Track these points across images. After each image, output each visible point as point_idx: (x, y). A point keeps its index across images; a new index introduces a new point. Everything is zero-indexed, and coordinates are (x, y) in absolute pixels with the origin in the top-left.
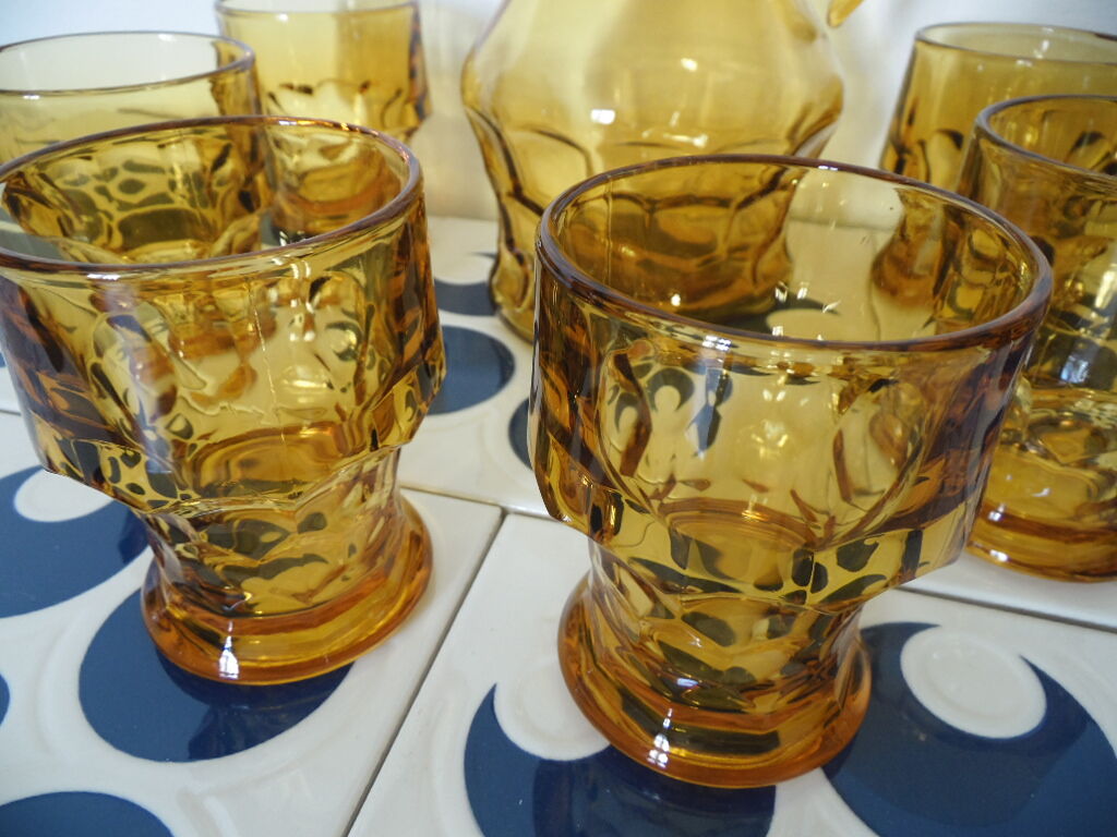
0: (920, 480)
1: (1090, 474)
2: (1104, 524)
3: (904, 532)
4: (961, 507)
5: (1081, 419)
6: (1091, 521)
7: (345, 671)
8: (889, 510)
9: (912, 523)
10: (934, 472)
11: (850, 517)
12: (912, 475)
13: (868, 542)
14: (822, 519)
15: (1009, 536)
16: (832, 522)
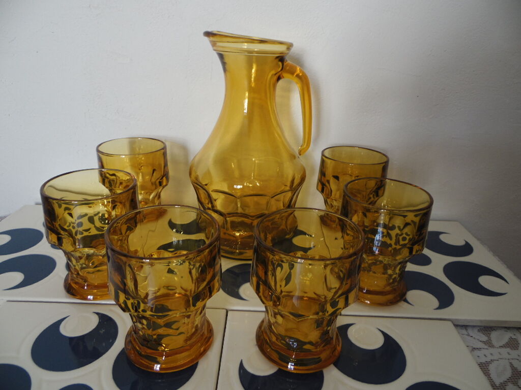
0: (346, 284)
1: (386, 276)
2: (391, 289)
3: (344, 296)
4: (355, 289)
5: (381, 262)
6: (388, 288)
7: (197, 364)
8: (340, 292)
9: (346, 294)
10: (349, 282)
11: (330, 295)
12: (344, 283)
13: (337, 300)
14: (323, 297)
15: (369, 296)
16: (325, 297)
